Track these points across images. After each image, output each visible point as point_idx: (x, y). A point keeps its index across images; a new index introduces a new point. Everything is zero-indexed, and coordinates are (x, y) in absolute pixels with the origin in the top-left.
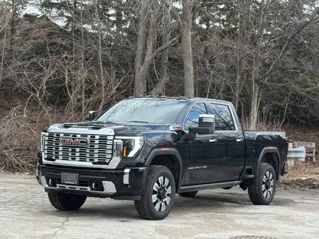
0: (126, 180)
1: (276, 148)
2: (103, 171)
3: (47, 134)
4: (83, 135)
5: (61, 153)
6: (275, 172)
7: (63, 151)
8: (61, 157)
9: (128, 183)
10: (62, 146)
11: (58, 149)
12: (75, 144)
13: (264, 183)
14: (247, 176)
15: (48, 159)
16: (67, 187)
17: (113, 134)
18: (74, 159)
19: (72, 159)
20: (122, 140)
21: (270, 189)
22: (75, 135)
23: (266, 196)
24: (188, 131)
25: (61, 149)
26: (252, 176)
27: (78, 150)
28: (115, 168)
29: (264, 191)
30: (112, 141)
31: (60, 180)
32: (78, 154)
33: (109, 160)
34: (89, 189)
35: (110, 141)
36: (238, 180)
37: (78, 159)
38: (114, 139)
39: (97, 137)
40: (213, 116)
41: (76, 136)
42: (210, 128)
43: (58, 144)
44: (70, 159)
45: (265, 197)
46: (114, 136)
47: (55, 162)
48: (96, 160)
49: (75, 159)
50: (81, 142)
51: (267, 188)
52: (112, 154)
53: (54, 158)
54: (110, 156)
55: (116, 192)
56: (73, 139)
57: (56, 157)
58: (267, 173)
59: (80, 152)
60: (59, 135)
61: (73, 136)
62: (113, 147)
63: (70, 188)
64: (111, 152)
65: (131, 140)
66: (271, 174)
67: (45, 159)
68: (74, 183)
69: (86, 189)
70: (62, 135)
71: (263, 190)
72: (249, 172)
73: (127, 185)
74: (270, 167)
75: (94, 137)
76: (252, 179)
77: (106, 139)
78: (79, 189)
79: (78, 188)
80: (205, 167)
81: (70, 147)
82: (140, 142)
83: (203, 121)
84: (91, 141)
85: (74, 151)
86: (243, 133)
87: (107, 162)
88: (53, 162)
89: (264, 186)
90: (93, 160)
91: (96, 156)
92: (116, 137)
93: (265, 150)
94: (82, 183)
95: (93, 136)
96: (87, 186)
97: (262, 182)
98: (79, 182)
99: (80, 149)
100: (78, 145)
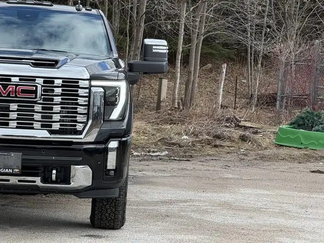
0: (112, 162)
9: (114, 168)
12: (8, 96)
17: (87, 76)
18: (3, 124)
20: (103, 87)
22: (6, 79)
27: (14, 106)
30: (87, 91)
32: (14, 116)
33: (82, 126)
34: (39, 181)
35: (84, 90)
37: (13, 124)
38: (91, 85)
39: (58, 82)
41: (10, 80)
42: (164, 63)
46: (90, 80)
48: (56, 126)
49: (7, 124)
50: (24, 91)
52: (88, 114)
54: (84, 119)
55: (91, 184)
56: (5, 86)
59: (18, 110)
61: (2, 80)
62: (89, 101)
64: (85, 111)
65: (115, 88)
75: (53, 82)
77: (77, 87)
78: (17, 182)
79: (15, 180)
84: (44, 91)
85: (5, 109)
87: (79, 129)
90: (51, 126)
91: (56, 117)
92: (93, 83)
95: (49, 81)
98: (23, 167)
99: (19, 106)
100: (16, 97)
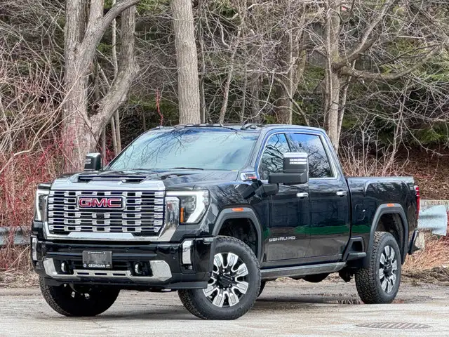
0: (187, 258)
1: (399, 205)
2: (151, 245)
3: (52, 193)
4: (114, 192)
5: (78, 222)
6: (400, 247)
7: (81, 217)
8: (79, 228)
9: (190, 263)
10: (80, 210)
11: (73, 215)
12: (102, 207)
13: (381, 266)
14: (354, 254)
15: (56, 232)
16: (92, 273)
17: (164, 188)
18: (101, 229)
19: (98, 229)
20: (178, 197)
21: (391, 277)
22: (101, 193)
23: (387, 289)
24: (267, 181)
25: (78, 215)
26: (363, 254)
27: (107, 215)
28: (169, 240)
29: (382, 280)
30: (162, 200)
31: (81, 263)
32: (107, 222)
33: (158, 228)
34: (128, 274)
35: (159, 200)
36: (341, 261)
37: (108, 229)
38: (165, 196)
39: (139, 194)
40: (305, 155)
41: (103, 194)
42: (302, 174)
43: (73, 208)
44: (94, 229)
45: (384, 290)
46: (166, 191)
47: (69, 236)
48: (138, 230)
49: (103, 229)
50: (113, 203)
51: (387, 274)
52: (163, 219)
53: (66, 229)
54: (160, 223)
55: (171, 276)
56: (100, 199)
57: (70, 228)
58: (387, 248)
59: (111, 218)
60: (74, 194)
61: (98, 194)
62: (164, 209)
63: (96, 274)
64: (161, 217)
65: (191, 197)
66: (392, 249)
67: (51, 232)
68: (104, 266)
69: (124, 275)
70: (78, 193)
71: (381, 277)
72: (357, 246)
73: (188, 265)
74: (391, 238)
75: (134, 194)
76: (362, 260)
77: (154, 197)
78: (113, 276)
79: (110, 274)
80: (293, 238)
81: (94, 211)
82: (203, 198)
83: (291, 163)
84: (129, 201)
85: (100, 217)
86: (347, 181)
87: (156, 231)
88: (65, 236)
89: (381, 271)
90: (134, 230)
91: (138, 223)
92: (168, 193)
93: (382, 209)
94: (117, 265)
95: (132, 194)
96: (126, 269)
97: (378, 263)
98: (113, 263)
99: (111, 214)
100: (108, 207)
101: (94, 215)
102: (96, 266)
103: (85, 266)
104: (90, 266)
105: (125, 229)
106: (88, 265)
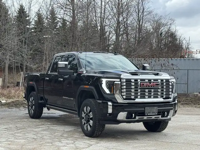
3: (124, 80)
4: (155, 80)
5: (139, 94)
7: (141, 92)
8: (139, 97)
10: (140, 88)
11: (137, 91)
15: (127, 99)
16: (145, 118)
18: (150, 97)
19: (149, 97)
22: (150, 80)
25: (139, 91)
31: (144, 113)
32: (152, 94)
34: (161, 117)
37: (152, 97)
41: (151, 81)
43: (137, 87)
44: (147, 97)
48: (164, 97)
50: (156, 85)
53: (133, 97)
54: (171, 93)
56: (150, 83)
57: (135, 97)
59: (154, 92)
60: (137, 81)
63: (147, 118)
68: (155, 114)
69: (159, 117)
70: (139, 80)
75: (163, 81)
77: (169, 82)
79: (153, 117)
85: (150, 91)
87: (171, 97)
88: (134, 101)
91: (164, 93)
98: (158, 112)
99: (154, 90)
101: (147, 90)
102: (151, 114)
103: (146, 114)
104: (149, 114)
105: (159, 97)
106: (147, 114)
